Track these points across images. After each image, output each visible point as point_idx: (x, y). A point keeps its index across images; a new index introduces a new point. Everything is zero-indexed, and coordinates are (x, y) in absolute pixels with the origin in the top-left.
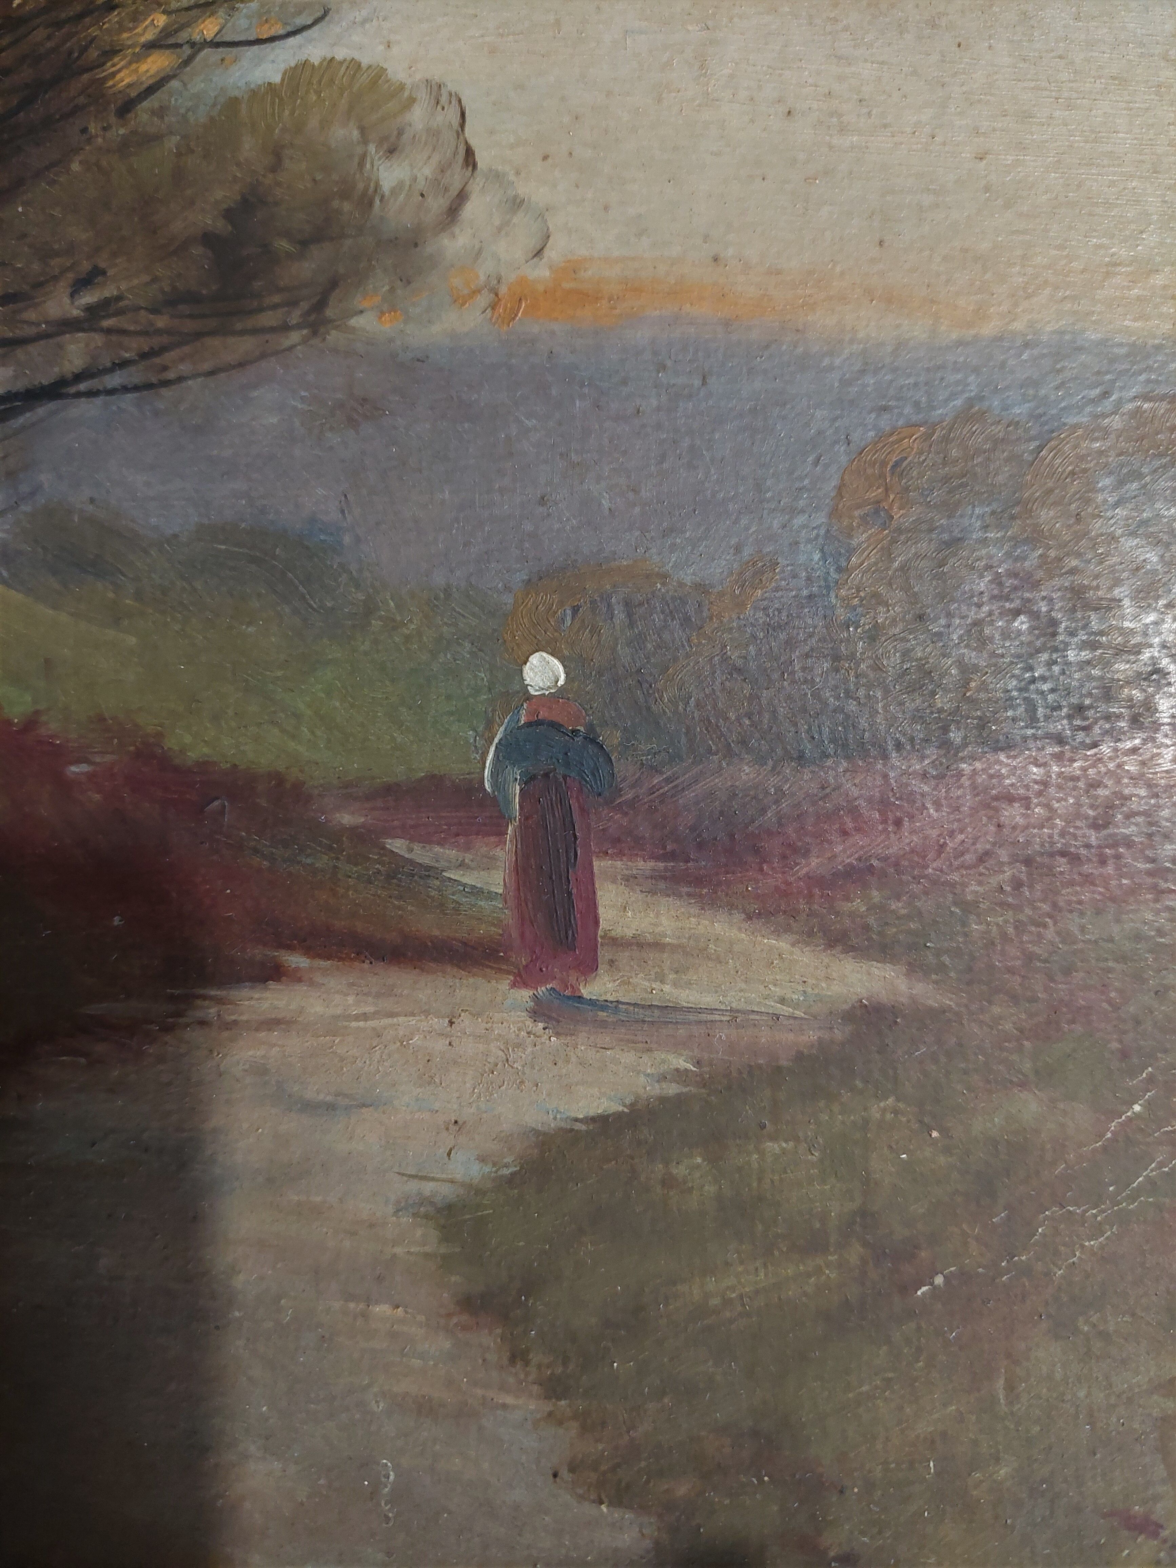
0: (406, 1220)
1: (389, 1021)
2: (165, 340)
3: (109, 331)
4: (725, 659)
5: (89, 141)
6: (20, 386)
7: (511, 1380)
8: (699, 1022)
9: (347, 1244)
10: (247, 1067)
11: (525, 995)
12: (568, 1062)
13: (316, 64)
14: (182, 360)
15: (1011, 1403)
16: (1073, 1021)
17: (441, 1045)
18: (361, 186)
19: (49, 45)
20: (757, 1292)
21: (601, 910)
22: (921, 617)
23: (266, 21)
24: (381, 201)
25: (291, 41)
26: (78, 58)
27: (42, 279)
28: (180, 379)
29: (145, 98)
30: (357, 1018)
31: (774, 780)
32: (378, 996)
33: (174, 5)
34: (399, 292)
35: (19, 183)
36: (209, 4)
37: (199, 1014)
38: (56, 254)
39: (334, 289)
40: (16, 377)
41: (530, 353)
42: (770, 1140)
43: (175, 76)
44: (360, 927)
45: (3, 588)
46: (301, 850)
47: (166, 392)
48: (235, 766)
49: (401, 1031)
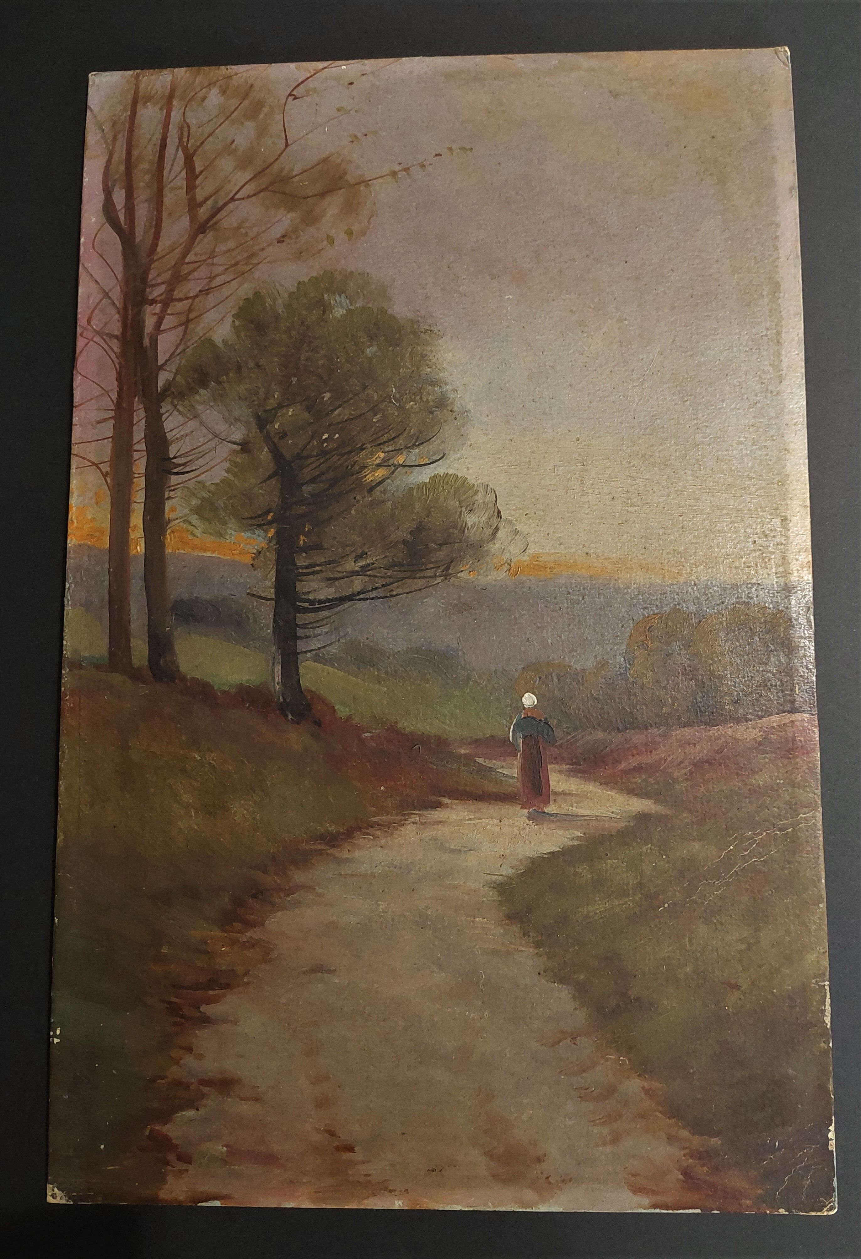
0: (487, 888)
1: (479, 821)
2: (391, 580)
3: (369, 576)
4: (592, 695)
5: (358, 502)
7: (524, 942)
8: (585, 820)
9: (467, 897)
10: (430, 838)
11: (525, 811)
12: (540, 834)
13: (442, 475)
14: (398, 587)
15: (690, 946)
16: (710, 819)
17: (497, 829)
18: (460, 524)
19: (340, 463)
20: (606, 910)
21: (551, 783)
22: (658, 681)
23: (422, 458)
24: (468, 529)
25: (432, 465)
26: (352, 468)
27: (343, 555)
28: (397, 595)
29: (379, 486)
30: (468, 820)
31: (610, 737)
32: (475, 812)
33: (387, 449)
34: (475, 564)
35: (331, 518)
36: (400, 449)
37: (413, 820)
38: (348, 546)
39: (452, 562)
40: (335, 592)
41: (523, 587)
42: (610, 859)
43: (388, 478)
44: (468, 788)
45: (336, 670)
46: (447, 762)
47: (393, 599)
48: (423, 733)
49: (484, 824)
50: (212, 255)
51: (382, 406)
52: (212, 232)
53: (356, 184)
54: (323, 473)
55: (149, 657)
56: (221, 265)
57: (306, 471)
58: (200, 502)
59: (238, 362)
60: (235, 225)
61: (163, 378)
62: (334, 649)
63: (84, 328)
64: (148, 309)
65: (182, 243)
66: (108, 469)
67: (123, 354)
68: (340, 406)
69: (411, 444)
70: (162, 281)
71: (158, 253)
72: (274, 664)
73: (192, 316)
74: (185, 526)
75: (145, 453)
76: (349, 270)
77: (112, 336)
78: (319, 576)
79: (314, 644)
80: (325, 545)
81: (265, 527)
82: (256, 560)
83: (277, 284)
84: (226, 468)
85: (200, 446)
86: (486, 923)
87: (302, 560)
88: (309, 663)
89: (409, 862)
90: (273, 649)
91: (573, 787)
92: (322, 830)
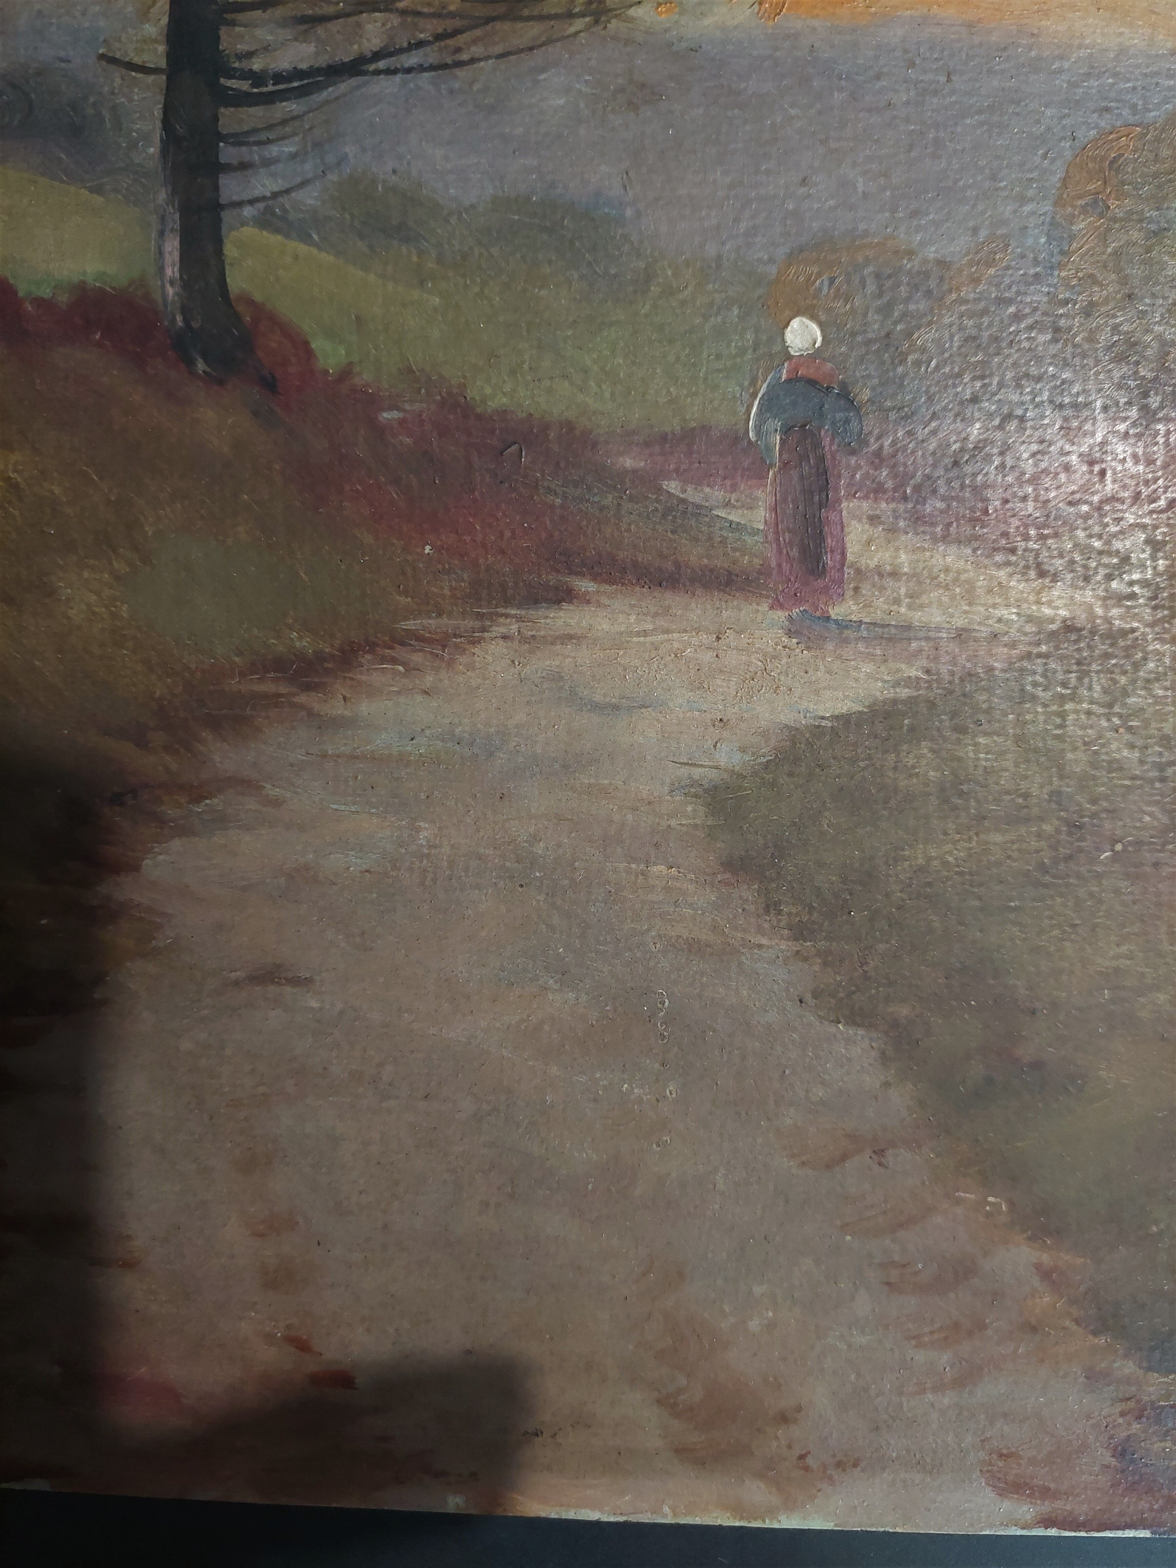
0: (679, 798)
1: (666, 636)
2: (458, 23)
3: (403, 13)
6: (322, 61)
7: (766, 925)
8: (928, 638)
9: (630, 817)
10: (544, 674)
11: (780, 615)
12: (817, 670)
14: (475, 42)
17: (709, 656)
21: (847, 545)
22: (1129, 296)
28: (473, 61)
30: (638, 634)
32: (656, 615)
37: (502, 630)
40: (317, 54)
44: (640, 558)
45: (314, 251)
46: (589, 489)
47: (460, 73)
48: (531, 415)
49: (676, 645)
62: (309, 198)
72: (161, 234)
78: (279, 12)
79: (262, 184)
86: (675, 878)
88: (248, 232)
89: (492, 730)
90: (162, 196)
91: (903, 556)
92: (280, 648)
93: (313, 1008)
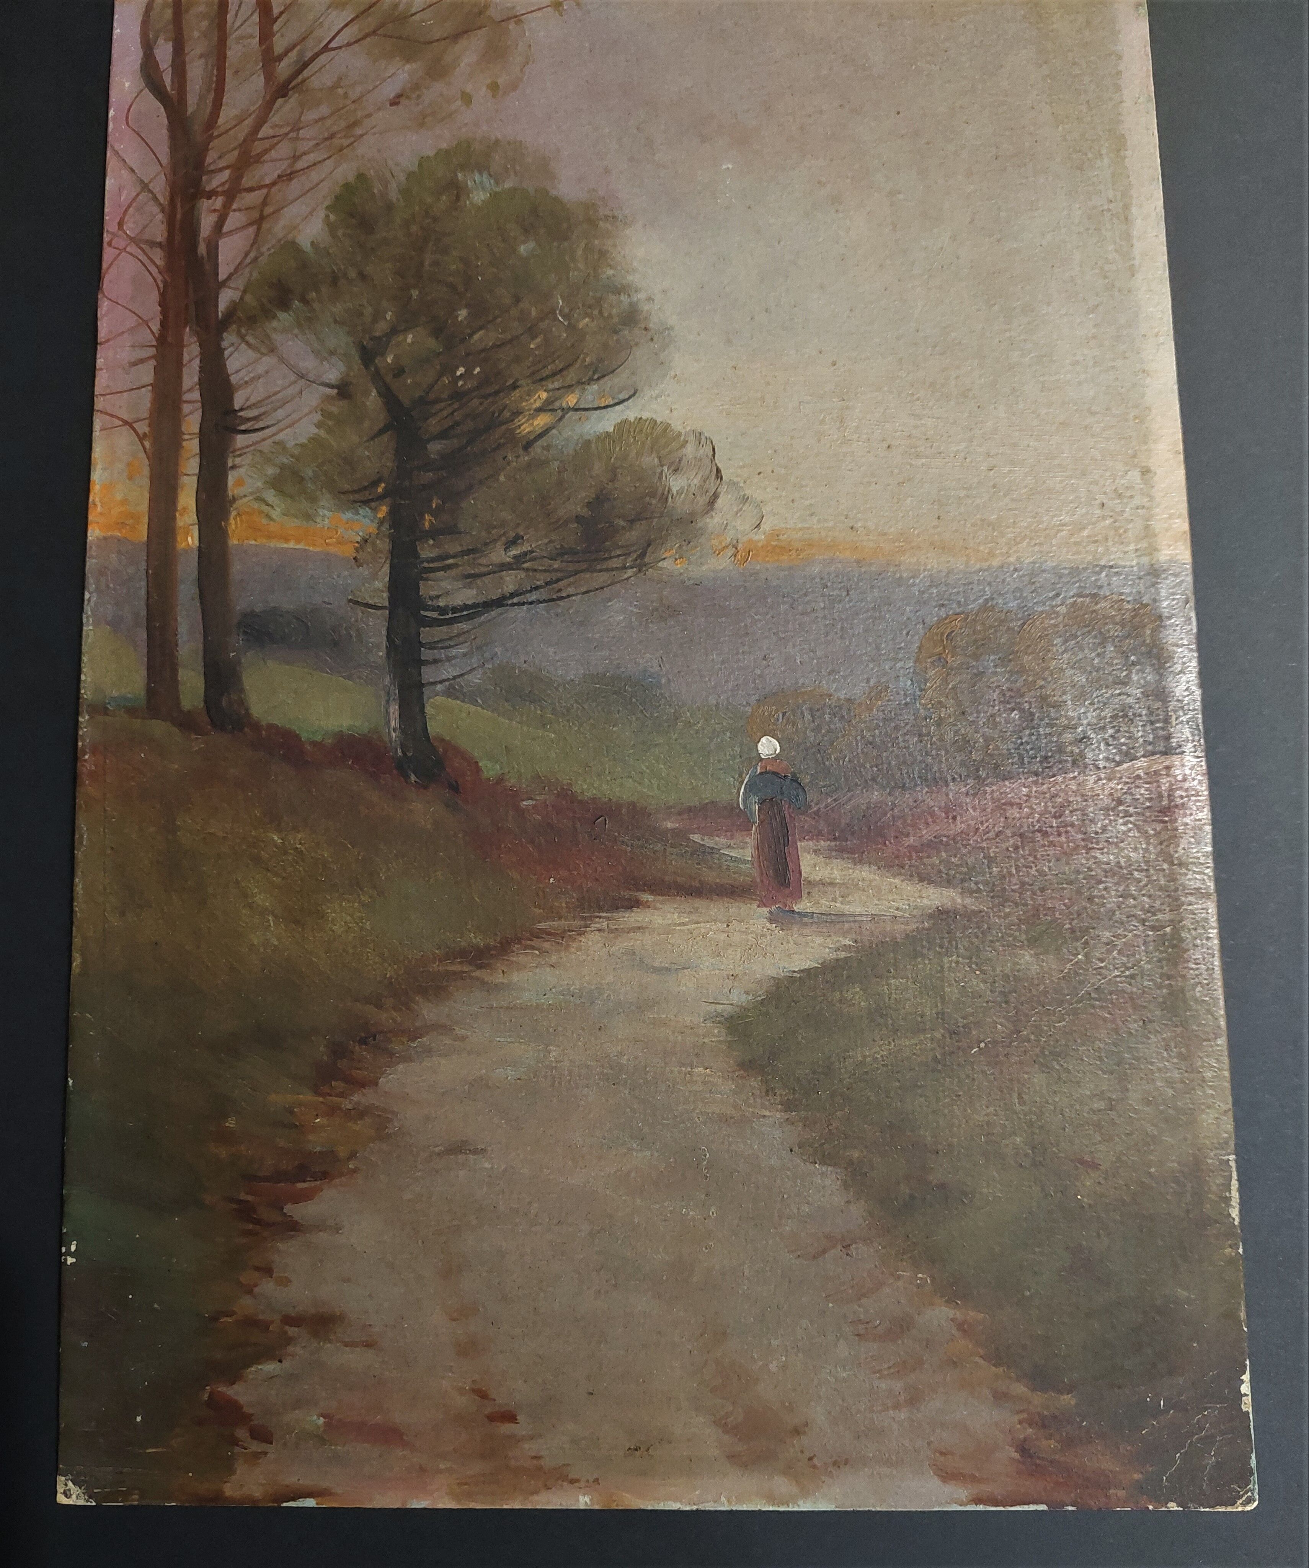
0: (710, 1024)
1: (696, 925)
2: (559, 575)
3: (527, 570)
4: (863, 737)
5: (509, 463)
6: (480, 599)
7: (767, 1103)
8: (855, 921)
9: (680, 1038)
10: (624, 951)
11: (765, 910)
12: (789, 943)
13: (632, 420)
14: (569, 585)
15: (1021, 1106)
16: (1046, 915)
17: (723, 937)
18: (660, 490)
19: (481, 409)
20: (890, 1054)
21: (802, 868)
22: (963, 713)
23: (603, 396)
24: (672, 498)
25: (617, 408)
26: (499, 416)
27: (488, 541)
28: (568, 596)
29: (539, 440)
30: (679, 925)
31: (890, 799)
32: (690, 913)
33: (551, 386)
34: (684, 548)
35: (470, 487)
36: (570, 386)
37: (598, 926)
38: (495, 527)
39: (649, 545)
40: (478, 595)
41: (756, 580)
42: (894, 978)
43: (554, 428)
44: (679, 879)
45: (479, 708)
46: (647, 841)
47: (561, 603)
48: (610, 799)
49: (703, 930)
50: (296, 127)
51: (543, 325)
52: (297, 95)
53: (503, 21)
54: (458, 424)
55: (206, 696)
56: (309, 139)
57: (432, 421)
58: (278, 471)
59: (334, 272)
60: (329, 84)
61: (225, 299)
63: (114, 235)
64: (205, 204)
65: (254, 111)
66: (146, 430)
67: (169, 268)
68: (481, 328)
69: (587, 378)
70: (225, 164)
71: (219, 127)
72: (388, 702)
73: (268, 210)
74: (256, 505)
75: (200, 404)
76: (493, 138)
77: (152, 244)
78: (454, 572)
79: (448, 671)
80: (461, 526)
81: (373, 504)
82: (361, 553)
83: (390, 162)
84: (315, 421)
85: (279, 392)
86: (709, 1076)
87: (427, 551)
88: (440, 699)
89: (593, 987)
90: (387, 680)
91: (836, 872)
92: (464, 944)
93: (486, 1168)
